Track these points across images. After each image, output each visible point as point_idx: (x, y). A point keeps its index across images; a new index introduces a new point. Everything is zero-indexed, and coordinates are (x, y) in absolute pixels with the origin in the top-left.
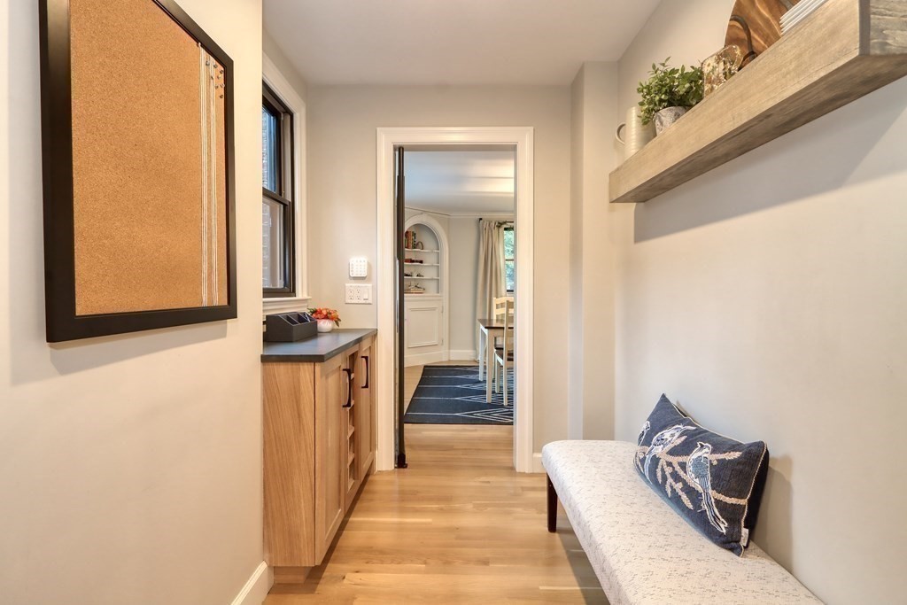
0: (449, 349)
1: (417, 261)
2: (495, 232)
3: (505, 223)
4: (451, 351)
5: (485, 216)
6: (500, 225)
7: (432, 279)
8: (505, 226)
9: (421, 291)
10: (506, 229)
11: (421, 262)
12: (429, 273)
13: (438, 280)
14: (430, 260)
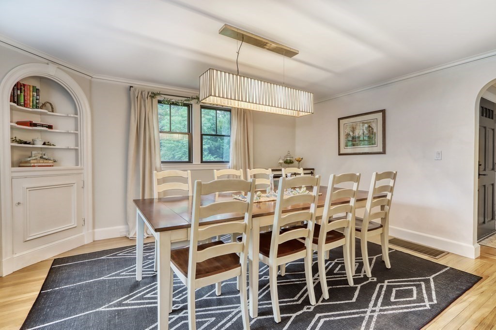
0: (94, 227)
1: (42, 126)
2: (148, 102)
3: (159, 94)
4: (96, 230)
5: (137, 84)
6: (153, 95)
7: (68, 149)
8: (159, 98)
9: (50, 163)
10: (160, 102)
11: (50, 127)
12: (61, 142)
13: (76, 150)
14: (63, 124)
